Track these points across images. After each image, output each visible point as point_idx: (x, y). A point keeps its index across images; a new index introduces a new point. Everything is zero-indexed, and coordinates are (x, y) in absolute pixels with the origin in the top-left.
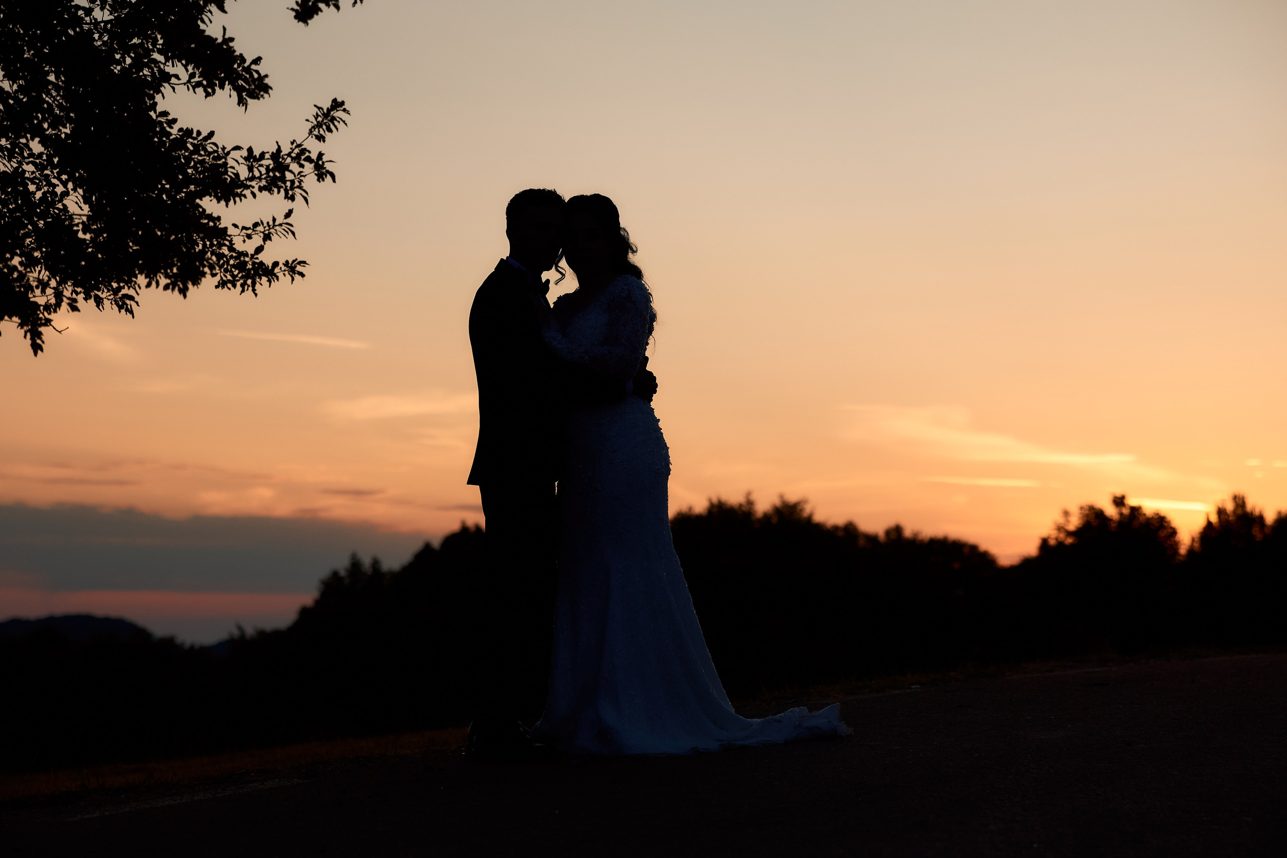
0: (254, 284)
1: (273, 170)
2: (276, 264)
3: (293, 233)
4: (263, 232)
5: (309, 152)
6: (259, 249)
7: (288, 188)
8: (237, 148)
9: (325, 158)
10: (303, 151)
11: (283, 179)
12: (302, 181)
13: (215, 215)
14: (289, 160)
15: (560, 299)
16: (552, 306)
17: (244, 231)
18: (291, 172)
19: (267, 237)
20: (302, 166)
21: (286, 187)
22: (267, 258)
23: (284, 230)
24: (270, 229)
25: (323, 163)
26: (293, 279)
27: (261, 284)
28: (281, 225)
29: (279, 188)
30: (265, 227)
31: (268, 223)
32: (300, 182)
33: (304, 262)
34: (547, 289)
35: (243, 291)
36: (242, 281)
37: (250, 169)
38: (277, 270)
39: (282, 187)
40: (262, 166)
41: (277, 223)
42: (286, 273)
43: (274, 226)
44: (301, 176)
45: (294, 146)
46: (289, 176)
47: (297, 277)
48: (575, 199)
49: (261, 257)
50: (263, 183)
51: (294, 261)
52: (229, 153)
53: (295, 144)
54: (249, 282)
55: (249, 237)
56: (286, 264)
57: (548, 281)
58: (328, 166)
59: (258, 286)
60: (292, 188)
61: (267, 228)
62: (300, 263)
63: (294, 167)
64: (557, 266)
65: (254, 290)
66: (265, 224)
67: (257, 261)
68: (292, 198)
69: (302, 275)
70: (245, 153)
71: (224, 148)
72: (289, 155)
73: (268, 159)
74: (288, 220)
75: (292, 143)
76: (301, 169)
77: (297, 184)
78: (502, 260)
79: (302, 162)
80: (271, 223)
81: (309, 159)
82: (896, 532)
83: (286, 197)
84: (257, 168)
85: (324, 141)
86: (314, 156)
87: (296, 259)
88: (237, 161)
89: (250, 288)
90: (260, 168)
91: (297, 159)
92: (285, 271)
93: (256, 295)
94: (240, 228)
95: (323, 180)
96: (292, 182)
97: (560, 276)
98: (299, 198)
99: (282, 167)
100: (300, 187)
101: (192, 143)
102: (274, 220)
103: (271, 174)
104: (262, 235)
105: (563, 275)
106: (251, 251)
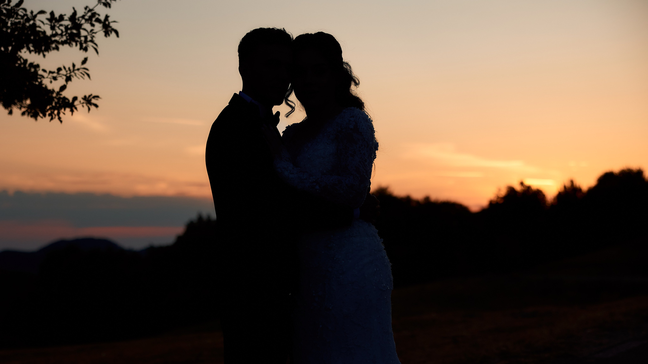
0: (59, 114)
1: (71, 29)
2: (75, 99)
3: (88, 75)
4: (66, 75)
5: (99, 15)
6: (63, 88)
7: (83, 42)
8: (42, 12)
9: (110, 19)
10: (94, 14)
11: (79, 35)
12: (93, 36)
13: (35, 63)
14: (83, 21)
15: (288, 128)
16: (282, 134)
17: (51, 75)
18: (85, 29)
19: (68, 79)
20: (93, 25)
21: (81, 41)
22: (68, 94)
23: (81, 73)
24: (71, 72)
25: (109, 23)
26: (89, 109)
27: (64, 114)
28: (78, 69)
29: (76, 42)
30: (67, 71)
31: (69, 68)
32: (93, 37)
33: (98, 97)
34: (278, 121)
35: (52, 119)
36: (49, 112)
37: (53, 28)
38: (76, 103)
39: (78, 41)
40: (61, 25)
41: (76, 68)
42: (85, 105)
43: (74, 70)
44: (93, 33)
45: (86, 11)
46: (83, 33)
47: (93, 108)
48: (301, 38)
49: (64, 94)
50: (64, 38)
51: (90, 96)
52: (36, 16)
53: (88, 9)
54: (56, 112)
55: (55, 78)
56: (85, 98)
57: (278, 113)
58: (113, 25)
59: (61, 115)
60: (86, 41)
61: (69, 72)
62: (94, 97)
63: (87, 26)
64: (287, 100)
65: (59, 118)
66: (67, 69)
67: (62, 96)
68: (86, 49)
69: (96, 106)
70: (48, 16)
71: (32, 12)
72: (83, 17)
73: (66, 20)
74: (85, 66)
75: (86, 8)
76: (92, 28)
77: (89, 38)
78: (235, 94)
79: (94, 23)
80: (71, 68)
81: (98, 20)
82: (427, 199)
83: (81, 48)
84: (58, 27)
85: (110, 7)
86: (102, 18)
87: (91, 95)
88: (43, 22)
89: (57, 117)
90: (61, 28)
91: (89, 20)
92: (83, 103)
93: (61, 122)
94: (48, 72)
95: (109, 35)
96: (86, 37)
97: (290, 109)
98: (91, 50)
99: (78, 27)
100: (92, 41)
101: (6, 9)
102: (74, 66)
103: (69, 32)
104: (65, 77)
105: (293, 108)
106: (57, 89)
